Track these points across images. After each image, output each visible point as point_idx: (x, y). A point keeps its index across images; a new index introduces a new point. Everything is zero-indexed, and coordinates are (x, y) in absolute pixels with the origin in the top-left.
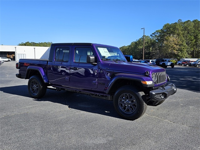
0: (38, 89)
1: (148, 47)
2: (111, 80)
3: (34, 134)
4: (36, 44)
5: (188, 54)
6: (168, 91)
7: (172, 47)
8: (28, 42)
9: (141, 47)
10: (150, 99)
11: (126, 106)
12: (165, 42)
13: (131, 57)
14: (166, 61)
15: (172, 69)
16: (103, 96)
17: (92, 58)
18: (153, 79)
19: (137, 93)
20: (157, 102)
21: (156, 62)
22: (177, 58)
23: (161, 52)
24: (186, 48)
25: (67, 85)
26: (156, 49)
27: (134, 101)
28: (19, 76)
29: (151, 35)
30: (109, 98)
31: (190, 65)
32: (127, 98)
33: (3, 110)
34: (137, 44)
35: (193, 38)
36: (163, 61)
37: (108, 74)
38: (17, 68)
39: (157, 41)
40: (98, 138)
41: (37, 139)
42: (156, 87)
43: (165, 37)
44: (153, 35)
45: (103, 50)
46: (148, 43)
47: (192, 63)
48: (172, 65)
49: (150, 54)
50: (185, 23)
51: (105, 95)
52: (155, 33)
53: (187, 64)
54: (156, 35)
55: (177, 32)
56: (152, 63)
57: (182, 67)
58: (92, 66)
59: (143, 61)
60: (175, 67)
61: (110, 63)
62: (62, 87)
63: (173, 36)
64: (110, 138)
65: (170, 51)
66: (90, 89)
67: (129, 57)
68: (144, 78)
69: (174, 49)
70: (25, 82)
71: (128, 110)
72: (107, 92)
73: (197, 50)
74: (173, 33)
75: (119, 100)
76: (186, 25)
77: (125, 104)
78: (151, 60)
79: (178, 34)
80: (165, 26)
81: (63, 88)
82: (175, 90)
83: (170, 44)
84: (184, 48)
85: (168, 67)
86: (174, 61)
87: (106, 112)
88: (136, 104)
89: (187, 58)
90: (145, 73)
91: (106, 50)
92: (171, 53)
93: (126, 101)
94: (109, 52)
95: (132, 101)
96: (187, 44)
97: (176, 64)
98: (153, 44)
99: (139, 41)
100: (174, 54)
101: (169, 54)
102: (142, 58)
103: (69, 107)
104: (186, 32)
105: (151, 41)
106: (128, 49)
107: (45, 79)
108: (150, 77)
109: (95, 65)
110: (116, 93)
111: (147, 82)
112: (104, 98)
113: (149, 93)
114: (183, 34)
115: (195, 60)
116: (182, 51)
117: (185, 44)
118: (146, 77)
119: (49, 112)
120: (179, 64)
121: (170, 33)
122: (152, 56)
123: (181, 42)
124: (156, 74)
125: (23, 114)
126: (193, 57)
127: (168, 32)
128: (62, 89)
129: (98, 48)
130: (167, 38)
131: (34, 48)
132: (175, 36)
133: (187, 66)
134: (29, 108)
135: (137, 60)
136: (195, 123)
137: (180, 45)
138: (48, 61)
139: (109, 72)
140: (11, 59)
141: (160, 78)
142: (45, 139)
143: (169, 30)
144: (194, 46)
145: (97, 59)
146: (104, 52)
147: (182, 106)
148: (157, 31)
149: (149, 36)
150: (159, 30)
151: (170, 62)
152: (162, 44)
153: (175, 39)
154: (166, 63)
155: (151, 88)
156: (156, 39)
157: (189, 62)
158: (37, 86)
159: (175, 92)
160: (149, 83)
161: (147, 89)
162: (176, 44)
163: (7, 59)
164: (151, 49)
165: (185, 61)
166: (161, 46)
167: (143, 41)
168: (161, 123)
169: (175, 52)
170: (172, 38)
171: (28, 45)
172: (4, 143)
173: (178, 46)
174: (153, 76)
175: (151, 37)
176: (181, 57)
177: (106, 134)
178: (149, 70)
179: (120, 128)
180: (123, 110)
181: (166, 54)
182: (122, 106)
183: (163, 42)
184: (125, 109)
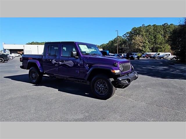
0: (36, 77)
1: (121, 45)
2: (89, 69)
3: (29, 111)
4: (39, 43)
5: (150, 49)
6: (131, 77)
7: (138, 44)
8: (33, 42)
9: (116, 45)
10: (118, 84)
11: (100, 89)
12: (133, 41)
13: (108, 52)
14: (134, 54)
15: (138, 61)
16: (83, 82)
17: (75, 53)
18: (120, 69)
19: (108, 80)
20: (123, 86)
21: (127, 55)
22: (142, 53)
23: (131, 48)
24: (148, 46)
25: (57, 74)
26: (127, 46)
27: (106, 85)
28: (22, 67)
29: (123, 36)
30: (88, 83)
31: (151, 57)
32: (101, 83)
33: (9, 93)
34: (113, 42)
35: (153, 38)
36: (132, 55)
37: (86, 65)
38: (21, 61)
39: (128, 40)
40: (78, 114)
41: (31, 115)
42: (122, 75)
43: (133, 37)
44: (125, 36)
45: (83, 47)
46: (121, 41)
47: (152, 56)
48: (138, 57)
49: (123, 49)
50: (147, 26)
51: (84, 81)
52: (126, 34)
53: (149, 57)
54: (126, 36)
55: (141, 33)
56: (124, 56)
57: (145, 59)
58: (75, 59)
59: (117, 55)
60: (140, 59)
61: (88, 56)
62: (53, 76)
63: (139, 36)
64: (87, 114)
65: (136, 47)
66: (74, 77)
67: (106, 52)
68: (113, 68)
69: (140, 46)
70: (26, 72)
71: (102, 92)
72: (86, 79)
73: (156, 46)
74: (139, 34)
75: (95, 85)
76: (148, 28)
77: (100, 88)
78: (123, 54)
79: (142, 35)
80: (133, 29)
81: (55, 76)
82: (137, 76)
83: (136, 42)
84: (146, 45)
85: (135, 59)
86: (139, 54)
87: (86, 94)
88: (108, 88)
89: (148, 52)
90: (114, 64)
91: (85, 46)
92: (137, 49)
93: (100, 85)
94: (88, 48)
95: (105, 86)
96: (148, 42)
97: (141, 57)
98: (124, 42)
99: (114, 40)
100: (140, 50)
101: (136, 49)
102: (116, 53)
103: (59, 90)
104: (148, 33)
105: (123, 40)
106: (107, 46)
107: (41, 69)
108: (117, 67)
109: (77, 58)
110: (93, 79)
111: (115, 71)
112: (84, 83)
113: (117, 79)
114: (146, 35)
115: (154, 53)
116: (145, 47)
117: (147, 42)
118: (115, 67)
119: (43, 94)
120: (143, 57)
121: (136, 34)
122: (123, 51)
123: (144, 41)
124: (123, 64)
125: (23, 96)
126: (153, 52)
127: (135, 34)
128: (53, 77)
129: (80, 45)
130: (134, 38)
131: (38, 46)
132: (140, 36)
133: (149, 58)
134: (29, 92)
135: (113, 54)
136: (151, 100)
137: (143, 43)
138: (42, 56)
139: (88, 63)
140: (21, 54)
141: (125, 68)
142: (37, 115)
143: (136, 32)
144: (154, 43)
145: (78, 54)
146: (84, 48)
147: (143, 88)
148: (127, 33)
149: (122, 36)
150: (129, 32)
151: (136, 55)
152: (131, 42)
153: (140, 39)
154: (133, 56)
155: (118, 75)
156: (127, 39)
157: (150, 55)
158: (35, 75)
159: (137, 78)
160: (117, 71)
161: (116, 76)
162: (140, 42)
163: (18, 55)
164: (123, 46)
165: (147, 55)
166: (130, 44)
167: (117, 40)
168: (126, 101)
169: (141, 48)
170: (138, 38)
171: (33, 44)
172: (6, 119)
173: (142, 44)
174: (120, 66)
175: (123, 37)
176: (144, 52)
177: (84, 111)
178: (117, 62)
179: (95, 106)
180: (98, 92)
181: (134, 49)
182: (97, 89)
183: (131, 41)
184: (99, 91)
